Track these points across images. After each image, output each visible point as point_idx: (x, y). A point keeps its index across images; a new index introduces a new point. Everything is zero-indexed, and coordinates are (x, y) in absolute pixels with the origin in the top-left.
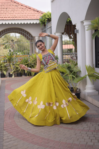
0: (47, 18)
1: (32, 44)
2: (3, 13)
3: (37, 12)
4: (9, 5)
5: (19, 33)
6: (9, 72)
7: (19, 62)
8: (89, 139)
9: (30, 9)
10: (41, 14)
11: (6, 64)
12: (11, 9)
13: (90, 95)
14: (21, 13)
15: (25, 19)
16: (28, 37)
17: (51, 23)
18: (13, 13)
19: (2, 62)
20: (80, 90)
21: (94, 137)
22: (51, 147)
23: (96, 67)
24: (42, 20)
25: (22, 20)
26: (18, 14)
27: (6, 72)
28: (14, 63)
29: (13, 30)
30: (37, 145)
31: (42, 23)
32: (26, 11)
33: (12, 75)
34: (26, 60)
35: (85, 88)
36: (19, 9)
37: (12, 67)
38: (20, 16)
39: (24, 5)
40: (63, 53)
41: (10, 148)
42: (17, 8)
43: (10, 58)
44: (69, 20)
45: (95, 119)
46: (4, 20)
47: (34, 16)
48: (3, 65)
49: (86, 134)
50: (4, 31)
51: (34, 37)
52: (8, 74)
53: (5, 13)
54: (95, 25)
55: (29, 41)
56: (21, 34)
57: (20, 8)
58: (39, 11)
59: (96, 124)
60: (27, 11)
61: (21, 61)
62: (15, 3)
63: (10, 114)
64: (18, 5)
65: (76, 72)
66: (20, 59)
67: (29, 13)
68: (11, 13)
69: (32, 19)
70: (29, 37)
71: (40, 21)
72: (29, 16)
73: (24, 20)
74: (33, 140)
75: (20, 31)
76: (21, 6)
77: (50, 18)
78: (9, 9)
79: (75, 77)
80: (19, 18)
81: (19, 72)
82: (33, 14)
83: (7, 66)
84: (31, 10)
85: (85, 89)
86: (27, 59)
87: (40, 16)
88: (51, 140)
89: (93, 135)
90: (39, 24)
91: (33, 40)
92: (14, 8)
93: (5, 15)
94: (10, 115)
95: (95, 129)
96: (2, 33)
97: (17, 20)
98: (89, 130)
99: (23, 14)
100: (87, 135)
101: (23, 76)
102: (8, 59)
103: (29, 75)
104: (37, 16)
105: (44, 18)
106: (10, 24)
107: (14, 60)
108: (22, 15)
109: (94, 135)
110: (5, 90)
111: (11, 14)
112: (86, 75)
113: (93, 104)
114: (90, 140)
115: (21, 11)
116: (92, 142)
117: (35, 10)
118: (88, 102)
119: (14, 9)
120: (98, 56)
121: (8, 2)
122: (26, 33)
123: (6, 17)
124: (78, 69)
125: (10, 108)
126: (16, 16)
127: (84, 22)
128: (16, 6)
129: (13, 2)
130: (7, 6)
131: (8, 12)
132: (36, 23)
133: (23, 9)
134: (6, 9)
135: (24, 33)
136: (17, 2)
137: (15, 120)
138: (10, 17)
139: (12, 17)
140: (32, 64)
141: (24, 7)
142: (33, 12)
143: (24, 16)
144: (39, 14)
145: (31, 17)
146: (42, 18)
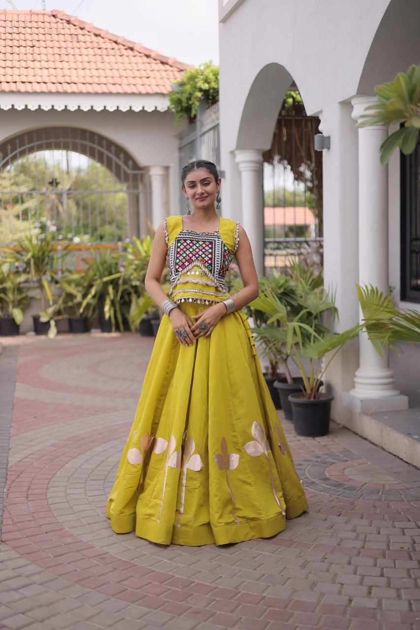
0: (201, 90)
1: (138, 196)
2: (17, 64)
3: (163, 63)
4: (42, 31)
5: (83, 151)
6: (34, 311)
7: (79, 272)
8: (361, 583)
9: (132, 49)
10: (176, 73)
11: (23, 278)
12: (50, 51)
13: (375, 411)
14: (93, 65)
15: (111, 94)
16: (118, 167)
17: (218, 110)
18: (59, 65)
19: (5, 268)
20: (329, 388)
21: (382, 575)
22: (197, 612)
23: (404, 297)
24: (179, 96)
25: (96, 94)
26: (80, 71)
27: (24, 310)
28: (59, 277)
29: (59, 137)
30: (140, 605)
31: (182, 110)
32: (113, 59)
33: (47, 324)
34: (109, 262)
35: (354, 383)
36: (84, 51)
37: (49, 291)
38: (89, 80)
39: (107, 33)
40: (264, 236)
41: (23, 613)
42: (77, 45)
43: (40, 254)
44: (294, 99)
45: (388, 506)
46: (19, 92)
47: (146, 81)
48: (13, 283)
49: (349, 563)
50: (17, 141)
51: (146, 169)
52: (30, 321)
53: (24, 64)
55: (124, 187)
56: (91, 154)
57: (89, 45)
58: (170, 62)
59: (395, 527)
60: (120, 59)
61: (88, 269)
62: (68, 26)
63: (33, 479)
64: (81, 32)
65: (314, 313)
66: (84, 260)
67: (128, 66)
68: (52, 65)
69: (140, 94)
70: (123, 166)
71: (172, 100)
72: (125, 81)
73: (104, 94)
74: (125, 583)
75: (85, 140)
76: (94, 38)
77: (214, 89)
78: (43, 50)
79: (311, 330)
80: (84, 89)
81: (78, 314)
82: (144, 74)
83: (29, 289)
84: (136, 53)
85: (353, 386)
86: (114, 261)
87: (173, 81)
88: (198, 584)
89: (377, 571)
90: (168, 112)
91: (142, 180)
92: (64, 45)
93: (25, 71)
94: (31, 482)
95: (388, 546)
96: (9, 147)
97: (73, 93)
98: (364, 547)
99: (101, 72)
100: (352, 568)
101: (93, 331)
102: (33, 256)
103: (122, 328)
104: (160, 82)
105: (188, 87)
106: (46, 109)
107: (58, 265)
108: (95, 73)
109: (382, 569)
110: (17, 384)
111: (52, 71)
112: (358, 326)
113: (384, 450)
114: (365, 589)
115: (92, 58)
116: (372, 595)
117: (153, 55)
118: (366, 439)
119: (64, 51)
120: (412, 252)
121: (41, 18)
122: (113, 152)
123: (29, 81)
124: (323, 299)
125: (32, 456)
126: (70, 76)
127: (352, 104)
128: (72, 38)
129: (61, 20)
130: (34, 35)
131: (38, 59)
132: (153, 109)
133: (102, 52)
134: (31, 49)
135: (103, 150)
136: (76, 20)
137: (51, 505)
138: (46, 81)
139: (53, 83)
140: (135, 282)
141: (107, 42)
142: (143, 63)
143: (106, 77)
144: (169, 72)
145: (134, 83)
146: (181, 89)
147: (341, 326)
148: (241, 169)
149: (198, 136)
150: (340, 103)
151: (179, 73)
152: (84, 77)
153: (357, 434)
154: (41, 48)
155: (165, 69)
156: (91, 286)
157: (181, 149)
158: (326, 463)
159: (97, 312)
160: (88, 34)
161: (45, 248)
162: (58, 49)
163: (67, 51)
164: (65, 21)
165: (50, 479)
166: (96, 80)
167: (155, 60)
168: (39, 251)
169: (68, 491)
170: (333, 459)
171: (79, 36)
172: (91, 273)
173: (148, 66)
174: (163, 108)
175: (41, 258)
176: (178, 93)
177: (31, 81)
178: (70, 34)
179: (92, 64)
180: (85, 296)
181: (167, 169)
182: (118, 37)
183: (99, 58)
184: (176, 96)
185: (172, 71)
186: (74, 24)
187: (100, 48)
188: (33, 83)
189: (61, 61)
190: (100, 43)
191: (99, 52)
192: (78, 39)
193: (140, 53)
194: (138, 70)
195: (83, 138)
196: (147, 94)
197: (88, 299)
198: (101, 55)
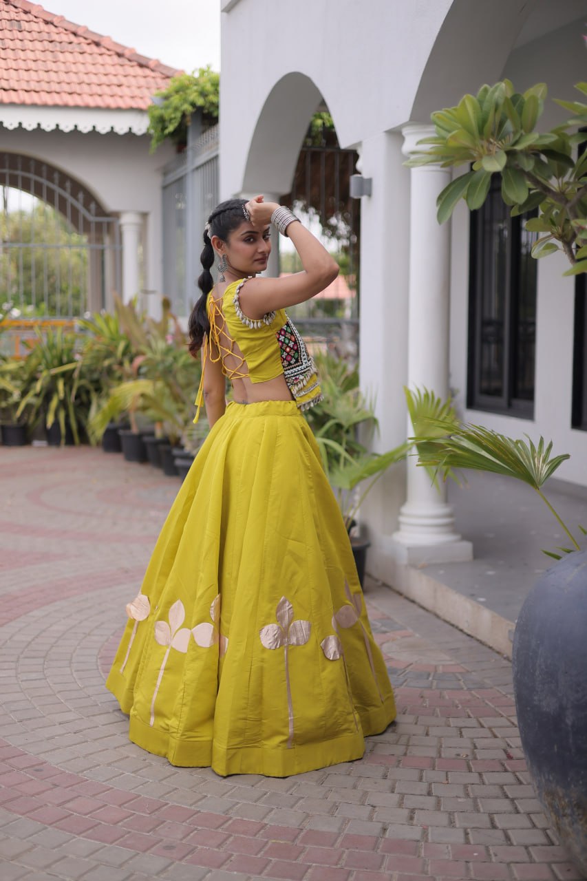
0: (193, 104)
1: (102, 252)
3: (141, 66)
5: (26, 186)
7: (17, 359)
8: (400, 804)
9: (97, 44)
10: (159, 81)
13: (428, 563)
14: (41, 65)
15: (66, 107)
16: (75, 212)
17: (217, 135)
20: (364, 530)
21: (429, 794)
22: (169, 848)
23: (471, 404)
24: (161, 112)
25: (45, 106)
26: (22, 73)
30: (89, 837)
32: (69, 57)
34: (59, 347)
35: (398, 523)
36: (29, 45)
38: (33, 86)
39: (62, 19)
42: (20, 35)
44: (324, 121)
45: (441, 697)
47: (117, 90)
49: (385, 777)
51: (116, 215)
54: (453, 137)
55: (85, 239)
57: (35, 35)
58: (152, 64)
59: (449, 726)
60: (80, 58)
61: (30, 356)
62: (6, 8)
64: (24, 17)
65: (346, 424)
66: (24, 343)
67: (91, 68)
69: (108, 109)
70: (83, 211)
71: (153, 119)
72: (86, 88)
73: (56, 106)
74: (69, 805)
75: (29, 171)
76: (43, 27)
77: (212, 104)
79: (340, 449)
80: (27, 98)
81: (14, 419)
82: (115, 80)
84: (104, 50)
85: (397, 527)
86: (67, 346)
87: (155, 91)
88: (172, 807)
89: (423, 787)
90: (146, 137)
91: (108, 230)
95: (439, 753)
97: (13, 104)
98: (405, 754)
99: (53, 76)
100: (388, 783)
101: (36, 443)
103: (77, 439)
104: (137, 92)
105: (175, 100)
108: (43, 76)
109: (430, 784)
112: (405, 445)
113: (437, 616)
114: (405, 813)
115: (39, 55)
116: (415, 822)
117: (127, 53)
120: (483, 341)
122: (69, 190)
124: (359, 406)
126: (7, 80)
127: (403, 134)
128: (12, 25)
132: (126, 130)
133: (55, 46)
135: (55, 187)
140: (95, 376)
141: (62, 32)
142: (113, 65)
143: (59, 83)
144: (150, 79)
145: (100, 92)
146: (166, 102)
147: (384, 443)
149: (188, 171)
150: (386, 131)
151: (164, 81)
152: (28, 81)
153: (401, 594)
155: (144, 75)
156: (33, 379)
157: (165, 188)
159: (40, 417)
160: (35, 20)
163: (4, 44)
166: (45, 86)
167: (130, 60)
171: (22, 22)
172: (34, 362)
173: (120, 70)
174: (140, 130)
176: (162, 108)
178: (9, 18)
179: (40, 63)
180: (24, 394)
181: (144, 215)
182: (78, 26)
183: (49, 56)
184: (157, 113)
185: (154, 78)
186: (16, 5)
187: (51, 42)
190: (52, 34)
191: (50, 46)
192: (20, 27)
193: (108, 50)
194: (106, 75)
195: (26, 168)
196: (119, 109)
197: (30, 399)
198: (52, 52)
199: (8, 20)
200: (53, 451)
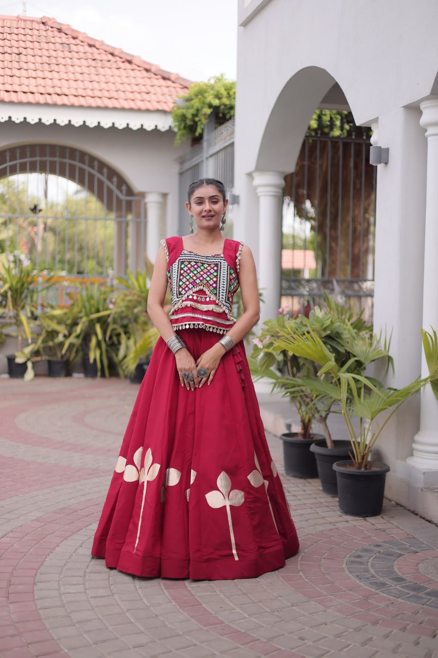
0: (210, 106)
2: (1, 71)
3: (164, 78)
4: (29, 38)
6: (8, 351)
7: (61, 307)
9: (130, 62)
10: (179, 90)
12: (38, 59)
14: (86, 77)
15: (106, 108)
18: (49, 75)
24: (184, 111)
25: (90, 107)
26: (71, 82)
28: (38, 312)
29: (45, 156)
32: (108, 71)
34: (96, 298)
35: (412, 449)
36: (77, 62)
37: (28, 327)
38: (81, 92)
39: (102, 43)
42: (69, 55)
43: (19, 285)
46: (2, 102)
47: (146, 97)
51: (143, 195)
52: (4, 361)
53: (8, 72)
57: (82, 55)
58: (173, 78)
60: (116, 72)
61: (73, 305)
62: (59, 35)
63: (15, 568)
64: (73, 41)
65: (364, 362)
66: (68, 294)
67: (125, 80)
68: (40, 74)
69: (139, 110)
70: (116, 191)
71: (175, 117)
72: (122, 95)
73: (98, 108)
75: (75, 160)
76: (88, 49)
77: (227, 105)
78: (30, 58)
80: (76, 102)
81: (59, 355)
82: (144, 89)
83: (4, 325)
84: (135, 67)
86: (102, 297)
90: (170, 132)
91: (136, 206)
92: (54, 54)
93: (9, 80)
94: (12, 574)
97: (64, 106)
99: (96, 85)
101: (76, 375)
102: (10, 288)
103: (107, 373)
104: (162, 98)
105: (196, 103)
106: (33, 122)
107: (39, 298)
108: (89, 85)
111: (40, 81)
115: (85, 70)
117: (153, 69)
118: (430, 522)
119: (54, 61)
121: (29, 25)
122: (105, 175)
123: (14, 90)
124: (374, 346)
125: (11, 535)
126: (60, 87)
127: (421, 108)
128: (63, 48)
129: (52, 27)
130: (21, 42)
131: (25, 68)
132: (153, 127)
133: (97, 63)
134: (17, 56)
135: (95, 172)
136: (68, 28)
137: (40, 611)
138: (34, 91)
139: (41, 94)
140: (125, 322)
141: (102, 53)
142: (143, 78)
143: (101, 90)
144: (171, 89)
145: (133, 98)
146: (187, 104)
147: (399, 379)
148: (259, 194)
149: (204, 158)
150: (404, 107)
151: (182, 90)
152: (76, 89)
153: (417, 514)
154: (28, 56)
155: (167, 85)
156: (75, 324)
157: (181, 174)
158: (391, 555)
159: (80, 354)
160: (81, 43)
161: (25, 279)
162: (48, 58)
163: (57, 61)
164: (56, 29)
165: (37, 569)
166: (90, 93)
167: (155, 74)
168: (17, 283)
169: (62, 588)
170: (399, 549)
171: (71, 45)
172: (76, 310)
173: (148, 82)
174: (164, 127)
175: (19, 291)
176: (183, 108)
177: (17, 90)
178: (61, 42)
179: (85, 75)
180: (67, 336)
181: (165, 195)
182: (115, 49)
183: (93, 70)
184: (180, 112)
185: (174, 88)
186: (66, 32)
187: (94, 60)
188: (19, 93)
189: (51, 71)
190: (94, 54)
191: (93, 63)
192: (70, 48)
193: (138, 66)
194: (137, 85)
195: (72, 157)
196: (148, 111)
197: (72, 339)
198: (95, 67)
199: (61, 44)
200: (89, 381)
